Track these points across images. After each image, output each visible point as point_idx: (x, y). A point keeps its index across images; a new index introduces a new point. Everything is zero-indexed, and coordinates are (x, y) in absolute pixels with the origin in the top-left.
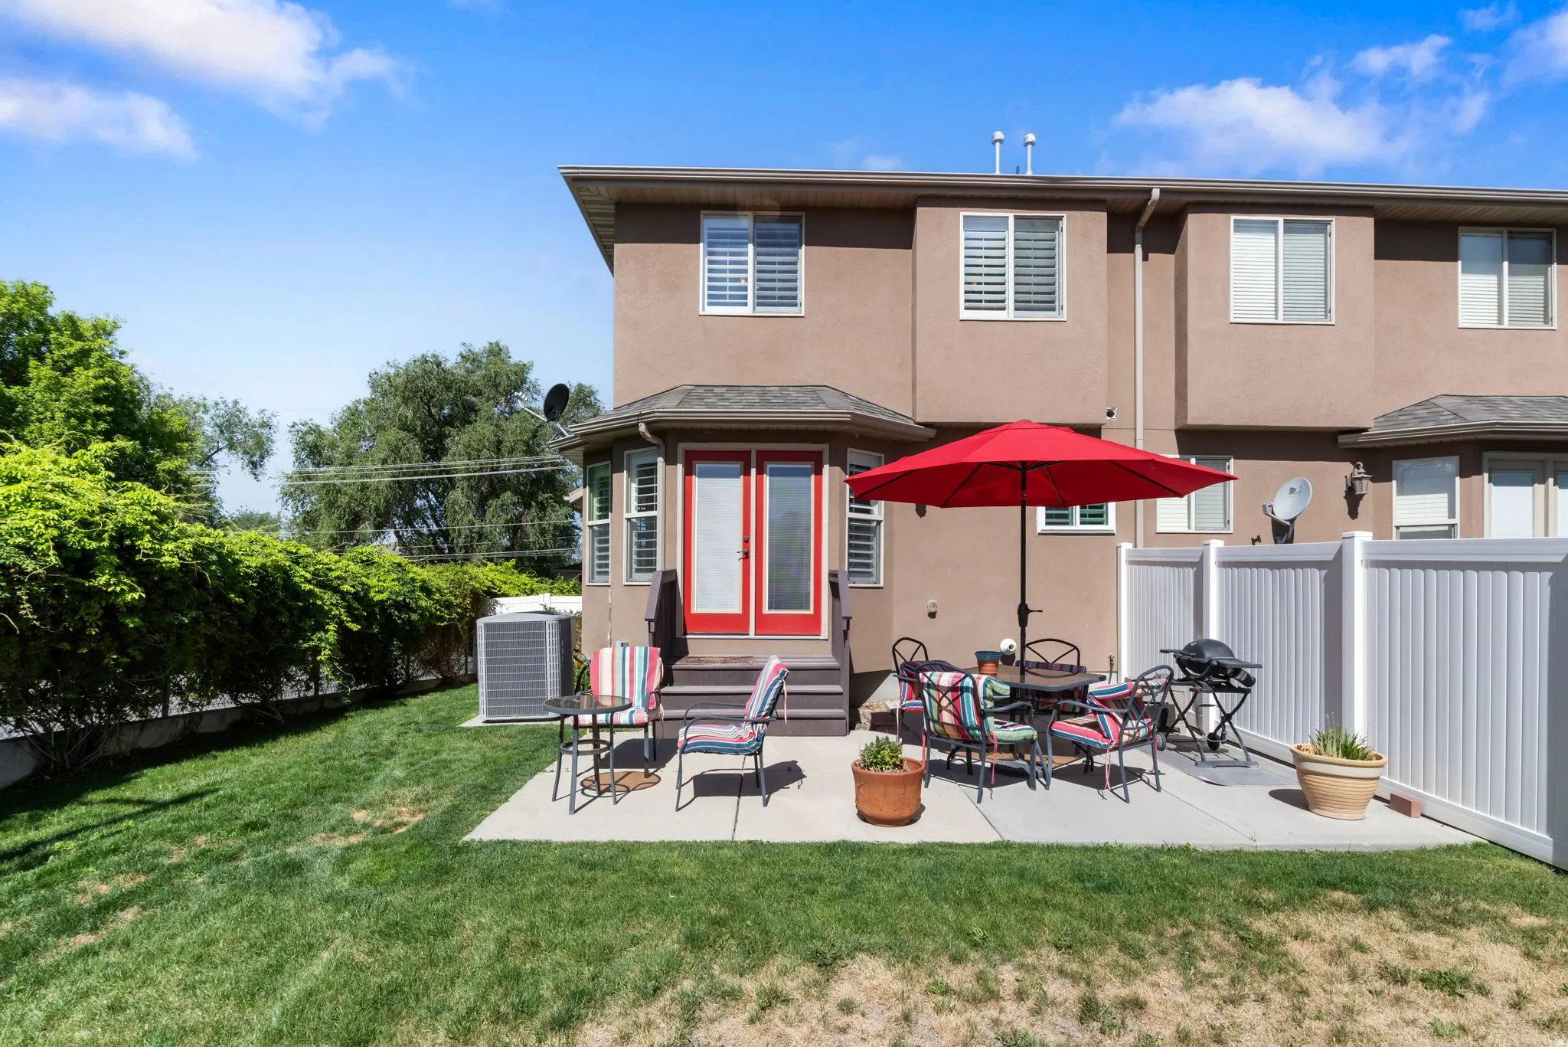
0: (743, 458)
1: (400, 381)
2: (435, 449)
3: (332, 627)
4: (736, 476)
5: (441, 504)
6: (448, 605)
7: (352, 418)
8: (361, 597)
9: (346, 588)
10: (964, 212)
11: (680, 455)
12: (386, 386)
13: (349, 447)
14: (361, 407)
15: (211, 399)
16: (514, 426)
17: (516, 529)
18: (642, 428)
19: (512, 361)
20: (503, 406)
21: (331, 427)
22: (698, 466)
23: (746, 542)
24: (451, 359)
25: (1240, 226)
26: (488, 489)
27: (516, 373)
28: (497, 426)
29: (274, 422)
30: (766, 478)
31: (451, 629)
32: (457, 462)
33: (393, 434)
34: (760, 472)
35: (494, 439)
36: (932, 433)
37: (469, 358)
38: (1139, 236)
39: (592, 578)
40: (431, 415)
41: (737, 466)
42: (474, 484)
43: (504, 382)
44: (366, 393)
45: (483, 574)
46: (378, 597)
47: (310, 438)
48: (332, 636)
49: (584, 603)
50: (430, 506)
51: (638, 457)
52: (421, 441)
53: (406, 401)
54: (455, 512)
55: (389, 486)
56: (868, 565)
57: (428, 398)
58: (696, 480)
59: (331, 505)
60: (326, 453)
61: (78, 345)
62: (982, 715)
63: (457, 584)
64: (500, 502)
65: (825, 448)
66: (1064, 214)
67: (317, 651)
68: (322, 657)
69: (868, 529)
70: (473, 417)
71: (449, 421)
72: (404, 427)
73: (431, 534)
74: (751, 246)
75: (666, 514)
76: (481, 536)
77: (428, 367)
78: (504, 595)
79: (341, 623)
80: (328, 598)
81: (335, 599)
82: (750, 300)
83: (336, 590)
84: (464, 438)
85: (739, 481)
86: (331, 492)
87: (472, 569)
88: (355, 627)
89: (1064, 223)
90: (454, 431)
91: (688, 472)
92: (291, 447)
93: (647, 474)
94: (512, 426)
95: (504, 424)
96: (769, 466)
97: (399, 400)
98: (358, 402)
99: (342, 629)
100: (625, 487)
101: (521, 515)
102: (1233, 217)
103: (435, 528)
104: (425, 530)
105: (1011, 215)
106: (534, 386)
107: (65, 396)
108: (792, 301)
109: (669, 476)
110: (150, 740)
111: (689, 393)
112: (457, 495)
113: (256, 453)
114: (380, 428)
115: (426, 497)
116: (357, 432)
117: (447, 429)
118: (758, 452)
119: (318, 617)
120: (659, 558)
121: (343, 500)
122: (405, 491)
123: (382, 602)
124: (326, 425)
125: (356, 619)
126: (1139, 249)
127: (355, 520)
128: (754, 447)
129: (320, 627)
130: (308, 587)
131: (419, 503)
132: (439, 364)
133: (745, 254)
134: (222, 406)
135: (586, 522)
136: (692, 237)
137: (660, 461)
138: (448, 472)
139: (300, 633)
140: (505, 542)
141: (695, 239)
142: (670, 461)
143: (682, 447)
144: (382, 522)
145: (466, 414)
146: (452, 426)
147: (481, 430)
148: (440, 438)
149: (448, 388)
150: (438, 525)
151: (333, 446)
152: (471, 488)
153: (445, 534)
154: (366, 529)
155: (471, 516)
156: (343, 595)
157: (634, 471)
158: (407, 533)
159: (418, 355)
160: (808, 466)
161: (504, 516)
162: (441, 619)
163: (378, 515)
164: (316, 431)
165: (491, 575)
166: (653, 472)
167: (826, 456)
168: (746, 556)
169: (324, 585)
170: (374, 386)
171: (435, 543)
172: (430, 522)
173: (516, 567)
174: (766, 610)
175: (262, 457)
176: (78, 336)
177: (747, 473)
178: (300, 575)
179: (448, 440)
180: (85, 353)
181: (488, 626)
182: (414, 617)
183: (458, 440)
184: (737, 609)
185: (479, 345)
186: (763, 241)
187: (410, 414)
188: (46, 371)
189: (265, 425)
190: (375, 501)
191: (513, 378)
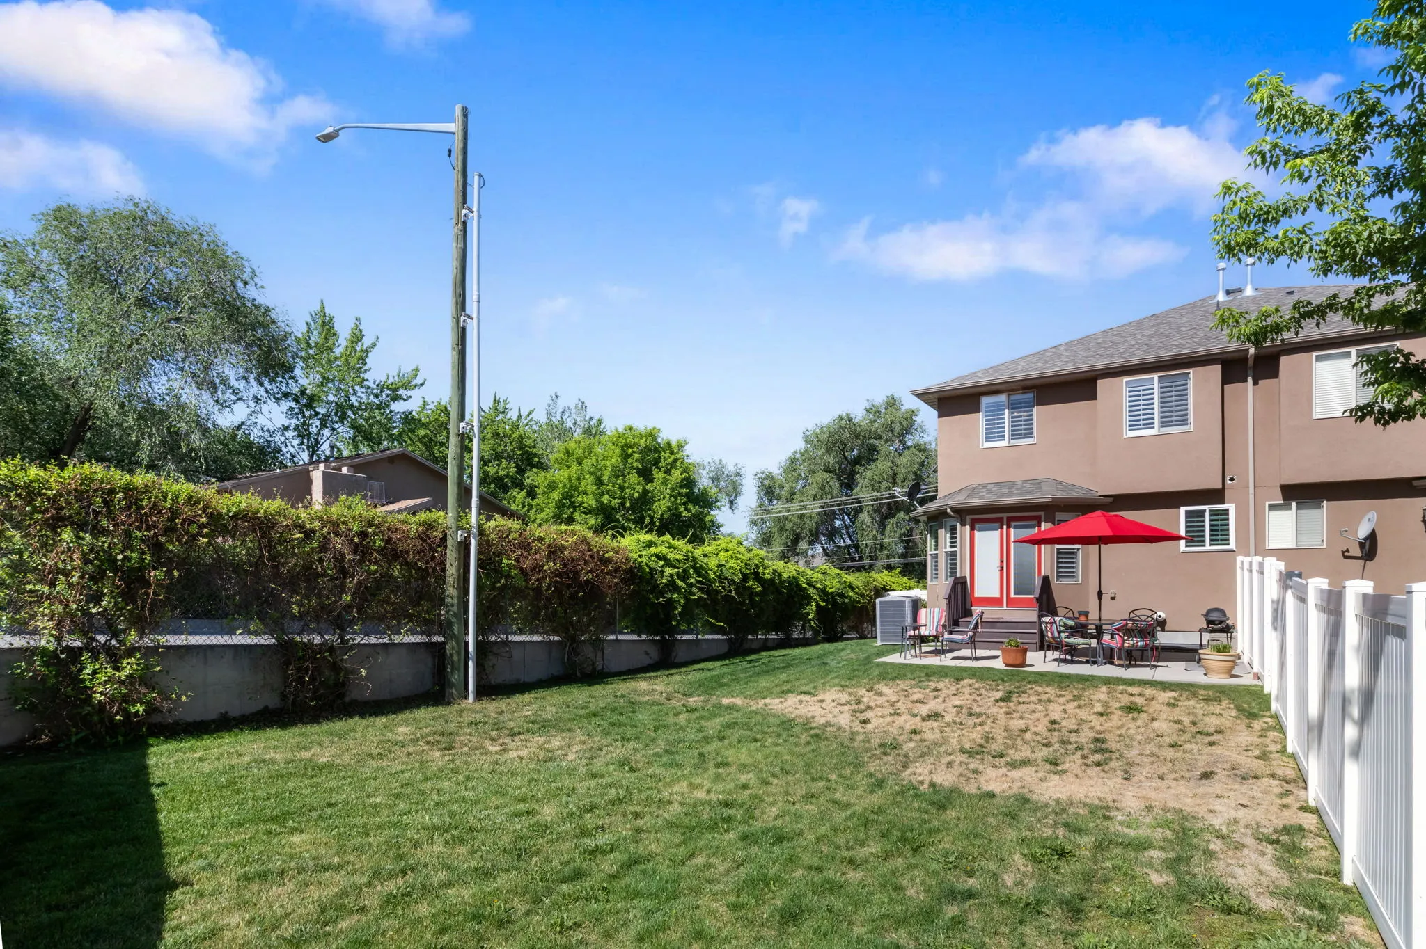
0: (1000, 520)
1: (825, 436)
2: (848, 482)
3: (814, 604)
4: (996, 529)
5: (853, 523)
6: (862, 595)
7: (792, 465)
8: (823, 592)
9: (818, 586)
10: (1125, 379)
11: (968, 521)
12: (815, 442)
13: (791, 487)
14: (798, 456)
15: (707, 459)
16: (905, 461)
17: (908, 541)
18: (949, 510)
19: (904, 408)
20: (897, 445)
21: (778, 472)
22: (977, 526)
23: (1002, 562)
24: (859, 414)
25: (1318, 358)
26: (887, 511)
27: (906, 419)
28: (892, 462)
29: (743, 471)
30: (1012, 530)
31: (864, 608)
32: (865, 493)
33: (821, 476)
34: (1009, 527)
35: (890, 472)
36: (1110, 500)
37: (873, 411)
38: (1250, 372)
39: (932, 580)
40: (845, 458)
41: (997, 525)
42: (877, 509)
43: (897, 427)
44: (801, 445)
45: (882, 577)
46: (830, 591)
47: (767, 482)
48: (814, 608)
49: (928, 595)
50: (846, 526)
51: (950, 522)
52: (838, 479)
53: (828, 451)
54: (863, 529)
55: (818, 514)
56: (1073, 572)
57: (844, 447)
58: (977, 534)
59: (781, 529)
60: (777, 491)
61: (673, 457)
62: (1059, 632)
63: (867, 584)
64: (895, 520)
65: (1042, 514)
66: (1191, 370)
67: (808, 614)
68: (810, 617)
69: (1073, 553)
70: (875, 457)
71: (857, 461)
72: (828, 470)
73: (848, 547)
74: (1007, 411)
75: (962, 550)
76: (882, 547)
77: (843, 423)
78: (893, 590)
79: (817, 602)
80: (811, 591)
81: (815, 591)
82: (1007, 438)
83: (814, 587)
84: (869, 474)
85: (997, 533)
86: (781, 521)
87: (874, 574)
88: (823, 604)
89: (1191, 375)
90: (862, 469)
91: (972, 529)
92: (755, 490)
93: (953, 530)
94: (903, 461)
95: (898, 460)
96: (1013, 524)
97: (823, 450)
98: (796, 452)
99: (818, 605)
100: (945, 536)
101: (912, 529)
102: (1314, 354)
103: (849, 542)
104: (842, 544)
105: (1155, 376)
106: (921, 427)
107: (669, 486)
108: (1030, 435)
109: (963, 531)
110: (754, 646)
111: (974, 489)
112: (864, 517)
113: (734, 492)
114: (812, 472)
115: (843, 520)
116: (795, 475)
117: (857, 468)
118: (1008, 518)
119: (809, 599)
120: (958, 570)
121: (789, 525)
122: (828, 516)
123: (832, 593)
124: (776, 471)
125: (823, 601)
126: (1250, 380)
127: (797, 539)
128: (1005, 516)
129: (809, 604)
130: (804, 586)
131: (838, 523)
132: (850, 420)
133: (1004, 414)
134: (713, 464)
135: (930, 551)
136: (976, 410)
137: (958, 524)
138: (859, 502)
139: (802, 606)
140: (900, 550)
141: (978, 411)
142: (963, 524)
143: (969, 518)
144: (814, 538)
145: (869, 455)
146: (861, 465)
147: (881, 466)
148: (852, 474)
149: (857, 437)
150: (851, 539)
151: (782, 487)
152: (875, 511)
153: (857, 547)
154: (803, 545)
155: (874, 532)
156: (818, 589)
157: (948, 529)
158: (830, 547)
159: (836, 416)
160: (1034, 523)
161: (899, 531)
162: (859, 602)
163: (812, 535)
164: (769, 477)
165: (886, 578)
166: (955, 529)
167: (1043, 518)
168: (1002, 568)
169: (810, 585)
170: (807, 440)
171: (849, 553)
172: (846, 537)
173: (900, 573)
174: (1012, 595)
175: (736, 497)
176: (672, 453)
177: (1002, 528)
178: (802, 580)
179: (858, 476)
180: (675, 461)
181: (881, 602)
182: (847, 601)
183: (865, 476)
184: (997, 595)
185: (880, 399)
186: (1013, 407)
187: (831, 460)
188: (662, 475)
189: (738, 474)
190: (810, 525)
191: (904, 423)
